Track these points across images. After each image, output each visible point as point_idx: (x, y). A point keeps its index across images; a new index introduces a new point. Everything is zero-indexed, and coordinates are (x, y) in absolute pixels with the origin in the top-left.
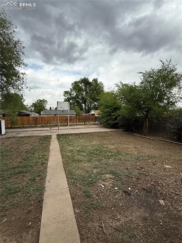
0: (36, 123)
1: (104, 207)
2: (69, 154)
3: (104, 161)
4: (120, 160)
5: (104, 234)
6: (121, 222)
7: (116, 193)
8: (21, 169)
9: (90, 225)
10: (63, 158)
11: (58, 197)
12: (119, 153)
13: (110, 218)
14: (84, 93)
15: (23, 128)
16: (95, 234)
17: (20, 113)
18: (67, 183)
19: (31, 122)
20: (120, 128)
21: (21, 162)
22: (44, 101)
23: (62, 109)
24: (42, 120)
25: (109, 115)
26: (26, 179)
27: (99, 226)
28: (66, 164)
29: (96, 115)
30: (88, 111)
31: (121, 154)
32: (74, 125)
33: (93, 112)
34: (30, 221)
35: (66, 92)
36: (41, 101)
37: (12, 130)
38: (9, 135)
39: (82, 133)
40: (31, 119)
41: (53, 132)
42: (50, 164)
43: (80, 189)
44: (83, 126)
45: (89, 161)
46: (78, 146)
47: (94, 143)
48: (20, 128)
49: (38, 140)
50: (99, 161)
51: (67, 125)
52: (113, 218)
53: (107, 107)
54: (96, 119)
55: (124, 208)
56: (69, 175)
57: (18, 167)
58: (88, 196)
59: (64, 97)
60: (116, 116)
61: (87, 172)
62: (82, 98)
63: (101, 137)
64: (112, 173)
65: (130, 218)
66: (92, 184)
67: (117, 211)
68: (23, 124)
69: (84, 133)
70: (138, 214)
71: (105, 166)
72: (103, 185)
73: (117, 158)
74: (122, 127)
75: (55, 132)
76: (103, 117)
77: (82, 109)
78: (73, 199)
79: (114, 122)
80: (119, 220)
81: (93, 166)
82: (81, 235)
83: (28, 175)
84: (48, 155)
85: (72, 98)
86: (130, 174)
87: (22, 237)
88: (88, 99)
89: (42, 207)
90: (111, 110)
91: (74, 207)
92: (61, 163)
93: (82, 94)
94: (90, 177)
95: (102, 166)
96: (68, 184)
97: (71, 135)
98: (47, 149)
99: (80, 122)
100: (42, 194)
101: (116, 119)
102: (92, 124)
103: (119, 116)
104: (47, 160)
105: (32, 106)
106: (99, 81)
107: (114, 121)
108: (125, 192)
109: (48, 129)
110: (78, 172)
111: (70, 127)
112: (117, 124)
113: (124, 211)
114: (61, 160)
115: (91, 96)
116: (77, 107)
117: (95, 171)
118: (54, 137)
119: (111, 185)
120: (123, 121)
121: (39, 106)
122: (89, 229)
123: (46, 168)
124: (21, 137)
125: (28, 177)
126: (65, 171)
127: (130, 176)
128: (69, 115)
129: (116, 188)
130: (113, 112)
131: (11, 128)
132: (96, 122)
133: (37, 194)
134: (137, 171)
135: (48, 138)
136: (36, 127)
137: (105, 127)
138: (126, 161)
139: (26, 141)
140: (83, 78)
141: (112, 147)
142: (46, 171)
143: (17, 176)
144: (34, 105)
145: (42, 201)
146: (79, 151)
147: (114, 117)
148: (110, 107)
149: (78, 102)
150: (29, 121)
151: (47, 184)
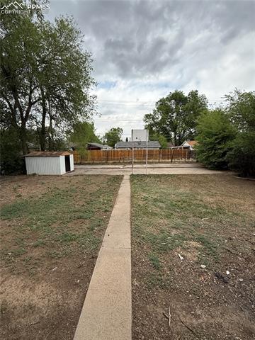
0: (108, 158)
1: (177, 289)
2: (141, 203)
3: (192, 219)
4: (221, 222)
5: (169, 329)
6: (200, 321)
7: (202, 273)
8: (81, 214)
9: (150, 307)
10: (132, 206)
11: (115, 258)
12: (220, 210)
13: (182, 308)
14: (175, 114)
15: (93, 164)
16: (155, 323)
17: (91, 146)
18: (130, 242)
19: (102, 157)
20: (230, 170)
21: (83, 206)
22: (119, 130)
23: (138, 140)
24: (114, 155)
25: (212, 149)
26: (85, 227)
27: (163, 314)
28: (134, 216)
29: (191, 149)
30: (180, 143)
31: (224, 213)
32: (156, 163)
33: (186, 144)
34: (79, 278)
35: (147, 116)
36: (115, 130)
37: (81, 166)
38: (77, 172)
39: (165, 175)
40: (102, 154)
41: (127, 171)
42: (115, 212)
43: (146, 254)
44: (168, 165)
45: (168, 217)
46: (156, 193)
47: (181, 190)
48: (89, 164)
49: (107, 181)
50: (183, 218)
51: (145, 163)
52: (189, 309)
53: (209, 135)
54: (190, 154)
55: (211, 302)
56: (136, 232)
57: (79, 211)
58: (156, 267)
59: (144, 124)
60: (225, 149)
61: (162, 232)
62: (171, 123)
63: (195, 182)
64: (200, 240)
65: (219, 319)
66: (165, 250)
67: (197, 303)
68: (93, 160)
69: (168, 175)
70: (235, 318)
71: (192, 228)
72: (182, 256)
73: (215, 218)
74: (235, 168)
75: (129, 171)
76: (202, 152)
77: (169, 140)
78: (134, 265)
79: (221, 159)
80: (198, 317)
81: (173, 225)
82: (135, 317)
83: (87, 221)
84: (115, 200)
85: (156, 124)
86: (234, 247)
87: (67, 294)
88: (181, 124)
89: (94, 265)
90: (216, 139)
91: (133, 277)
92: (129, 214)
93: (171, 117)
94: (164, 239)
95: (187, 227)
96: (132, 243)
97: (149, 176)
98: (114, 193)
99: (165, 159)
100: (97, 249)
101: (224, 154)
102: (183, 163)
103: (231, 149)
104: (112, 207)
105: (105, 137)
106: (200, 94)
107: (220, 157)
108: (218, 276)
109: (121, 166)
110: (149, 230)
111: (149, 166)
112: (224, 163)
113: (209, 306)
114: (129, 209)
115: (184, 120)
116: (161, 137)
117: (174, 232)
118: (127, 177)
119: (196, 259)
120: (238, 159)
121: (113, 137)
122: (148, 314)
123: (109, 217)
124: (89, 175)
125: (87, 224)
126: (131, 225)
127: (234, 251)
128: (147, 149)
129: (203, 266)
130: (219, 143)
131: (80, 164)
132: (191, 160)
133: (93, 247)
134: (249, 246)
135: (119, 179)
136: (107, 164)
137: (205, 167)
138: (231, 225)
139: (93, 181)
140: (173, 92)
141: (211, 200)
142: (108, 221)
143: (76, 222)
144: (108, 136)
145: (97, 257)
146: (156, 200)
147: (222, 151)
148: (215, 135)
149: (164, 129)
150: (100, 156)
151: (106, 238)
